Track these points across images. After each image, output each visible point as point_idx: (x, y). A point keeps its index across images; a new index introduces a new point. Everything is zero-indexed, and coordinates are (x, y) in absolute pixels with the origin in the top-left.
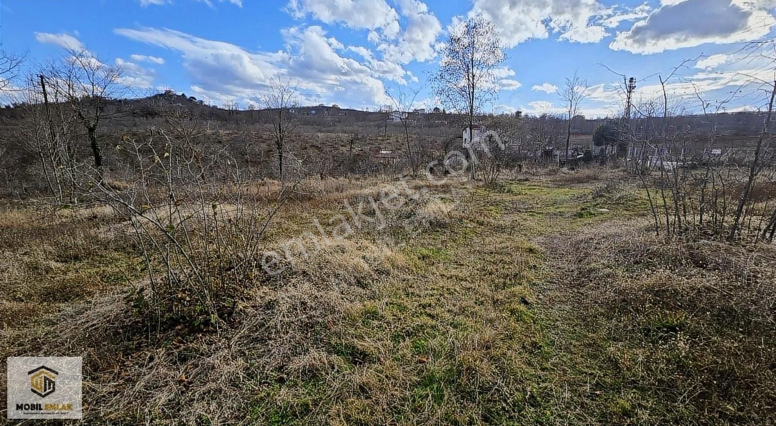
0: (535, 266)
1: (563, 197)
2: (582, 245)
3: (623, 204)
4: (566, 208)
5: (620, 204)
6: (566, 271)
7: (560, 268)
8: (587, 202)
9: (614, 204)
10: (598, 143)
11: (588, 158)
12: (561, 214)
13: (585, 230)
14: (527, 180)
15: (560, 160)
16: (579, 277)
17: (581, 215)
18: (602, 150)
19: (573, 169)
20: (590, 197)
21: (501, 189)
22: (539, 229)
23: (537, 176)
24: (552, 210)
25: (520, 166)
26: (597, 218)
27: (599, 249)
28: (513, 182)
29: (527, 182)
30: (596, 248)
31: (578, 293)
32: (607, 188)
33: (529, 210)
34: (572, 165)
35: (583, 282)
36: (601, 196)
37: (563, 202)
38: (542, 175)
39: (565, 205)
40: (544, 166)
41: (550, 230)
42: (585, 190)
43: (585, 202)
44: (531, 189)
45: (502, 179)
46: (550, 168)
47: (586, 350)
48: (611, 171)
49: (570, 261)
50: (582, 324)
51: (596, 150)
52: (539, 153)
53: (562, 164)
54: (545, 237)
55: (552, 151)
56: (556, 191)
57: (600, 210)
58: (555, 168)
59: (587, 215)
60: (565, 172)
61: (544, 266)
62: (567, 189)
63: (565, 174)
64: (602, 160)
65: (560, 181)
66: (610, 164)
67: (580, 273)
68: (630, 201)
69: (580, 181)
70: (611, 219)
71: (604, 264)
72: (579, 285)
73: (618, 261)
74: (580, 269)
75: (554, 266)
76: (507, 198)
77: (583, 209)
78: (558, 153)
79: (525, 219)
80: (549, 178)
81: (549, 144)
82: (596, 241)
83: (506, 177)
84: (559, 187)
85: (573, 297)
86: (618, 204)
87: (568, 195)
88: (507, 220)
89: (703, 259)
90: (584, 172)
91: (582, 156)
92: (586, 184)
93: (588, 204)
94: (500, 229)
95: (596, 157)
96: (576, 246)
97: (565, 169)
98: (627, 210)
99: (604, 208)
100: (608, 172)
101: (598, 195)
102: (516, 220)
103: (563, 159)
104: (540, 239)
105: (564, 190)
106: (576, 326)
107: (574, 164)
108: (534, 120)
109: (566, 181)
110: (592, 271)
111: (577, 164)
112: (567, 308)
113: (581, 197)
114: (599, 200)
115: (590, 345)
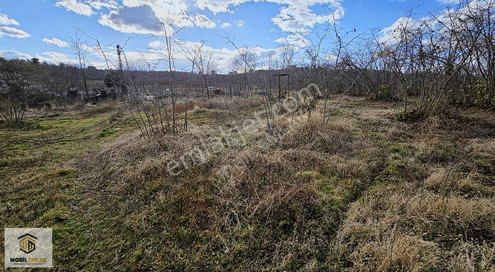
0: (68, 186)
1: (89, 125)
2: (104, 157)
3: (128, 123)
4: (92, 132)
5: (127, 123)
6: (95, 179)
7: (90, 179)
8: (107, 125)
9: (123, 124)
10: (109, 85)
11: (104, 96)
12: (89, 138)
13: (105, 145)
14: (57, 115)
15: (84, 98)
16: (104, 180)
17: (103, 135)
18: (112, 90)
19: (95, 104)
20: (108, 122)
21: (29, 127)
22: (70, 153)
23: (66, 111)
24: (81, 136)
25: (48, 105)
26: (114, 135)
27: (115, 156)
28: (44, 119)
29: (58, 117)
30: (113, 156)
31: (105, 191)
32: (118, 114)
33: (61, 140)
34: (93, 101)
35: (107, 183)
36: (115, 120)
37: (89, 128)
38: (71, 110)
39: (91, 130)
40: (71, 103)
41: (79, 151)
42: (105, 118)
43: (105, 126)
44: (61, 123)
45: (31, 118)
46: (77, 104)
47: (113, 231)
48: (120, 103)
49: (97, 171)
50: (109, 213)
51: (108, 90)
52: (65, 93)
53: (86, 101)
54: (76, 158)
55: (76, 91)
56: (84, 121)
57: (115, 129)
58: (81, 104)
59: (107, 134)
60: (89, 106)
61: (76, 182)
62: (92, 119)
63: (90, 107)
64: (114, 96)
65: (86, 113)
66: (119, 99)
67: (105, 176)
68: (132, 121)
69: (101, 111)
70: (121, 134)
71: (118, 166)
72: (104, 186)
73: (127, 160)
74: (104, 174)
75: (85, 179)
76: (38, 133)
77: (104, 131)
78: (81, 92)
79: (56, 149)
80: (78, 112)
81: (73, 86)
82: (113, 151)
83: (35, 115)
84: (86, 117)
85: (101, 196)
86: (125, 124)
87: (93, 122)
88: (38, 153)
89: (165, 145)
90: (104, 105)
91: (100, 94)
92: (105, 114)
93: (107, 127)
94: (31, 163)
95: (109, 95)
96: (100, 159)
97: (89, 104)
98: (131, 126)
99: (118, 127)
100: (119, 104)
101: (113, 119)
102: (48, 152)
103: (86, 97)
104: (72, 161)
105: (90, 119)
106: (105, 217)
107: (95, 100)
108: (53, 67)
109: (91, 112)
110: (112, 173)
111: (97, 100)
112: (98, 207)
113: (102, 123)
114: (114, 123)
115: (115, 226)
